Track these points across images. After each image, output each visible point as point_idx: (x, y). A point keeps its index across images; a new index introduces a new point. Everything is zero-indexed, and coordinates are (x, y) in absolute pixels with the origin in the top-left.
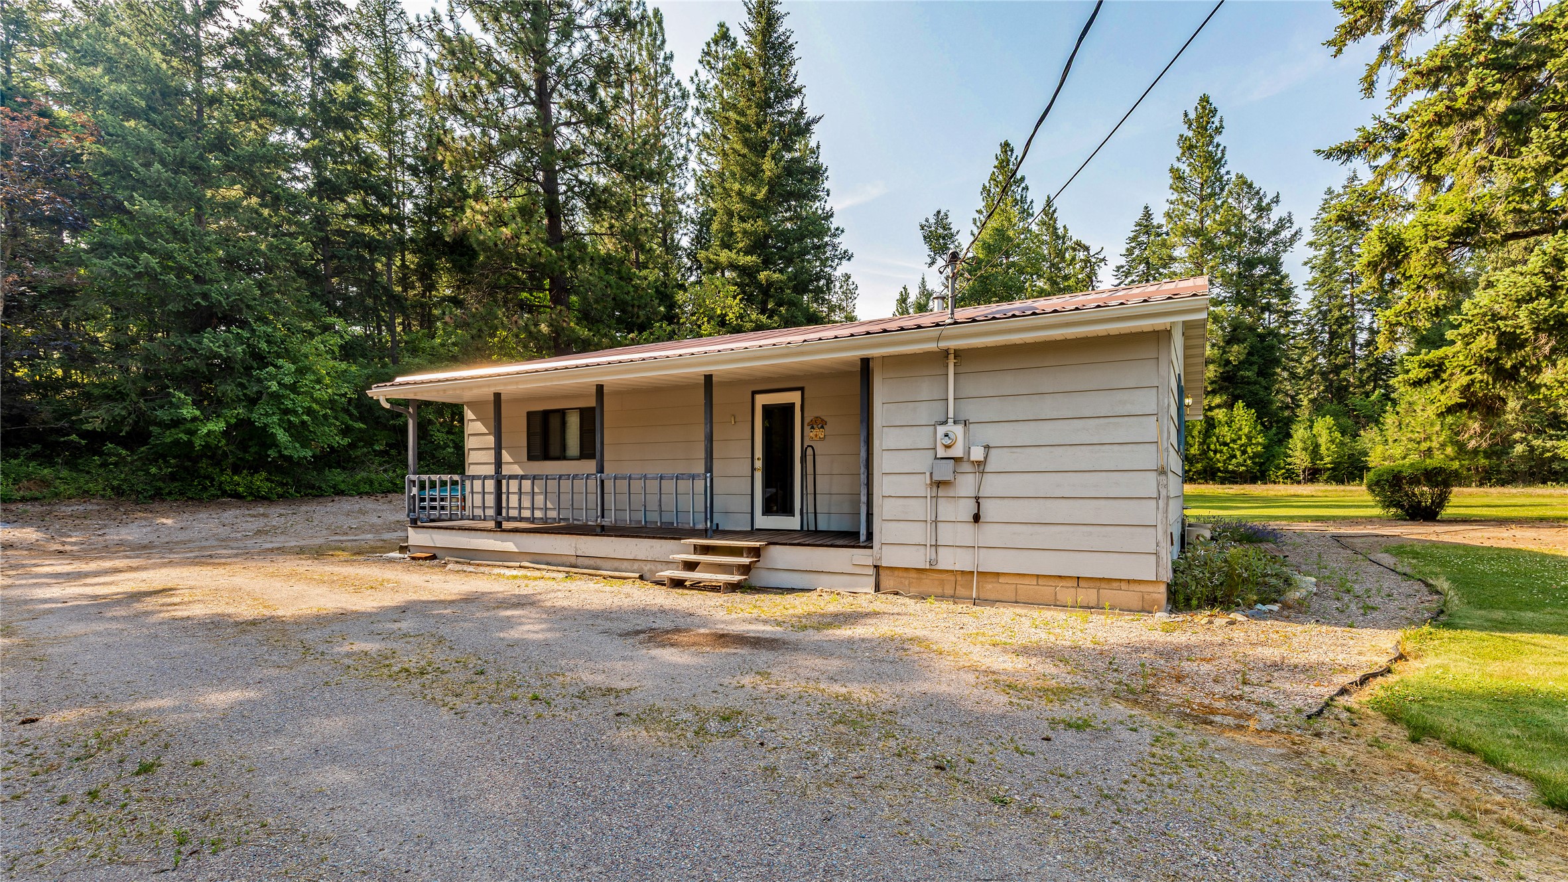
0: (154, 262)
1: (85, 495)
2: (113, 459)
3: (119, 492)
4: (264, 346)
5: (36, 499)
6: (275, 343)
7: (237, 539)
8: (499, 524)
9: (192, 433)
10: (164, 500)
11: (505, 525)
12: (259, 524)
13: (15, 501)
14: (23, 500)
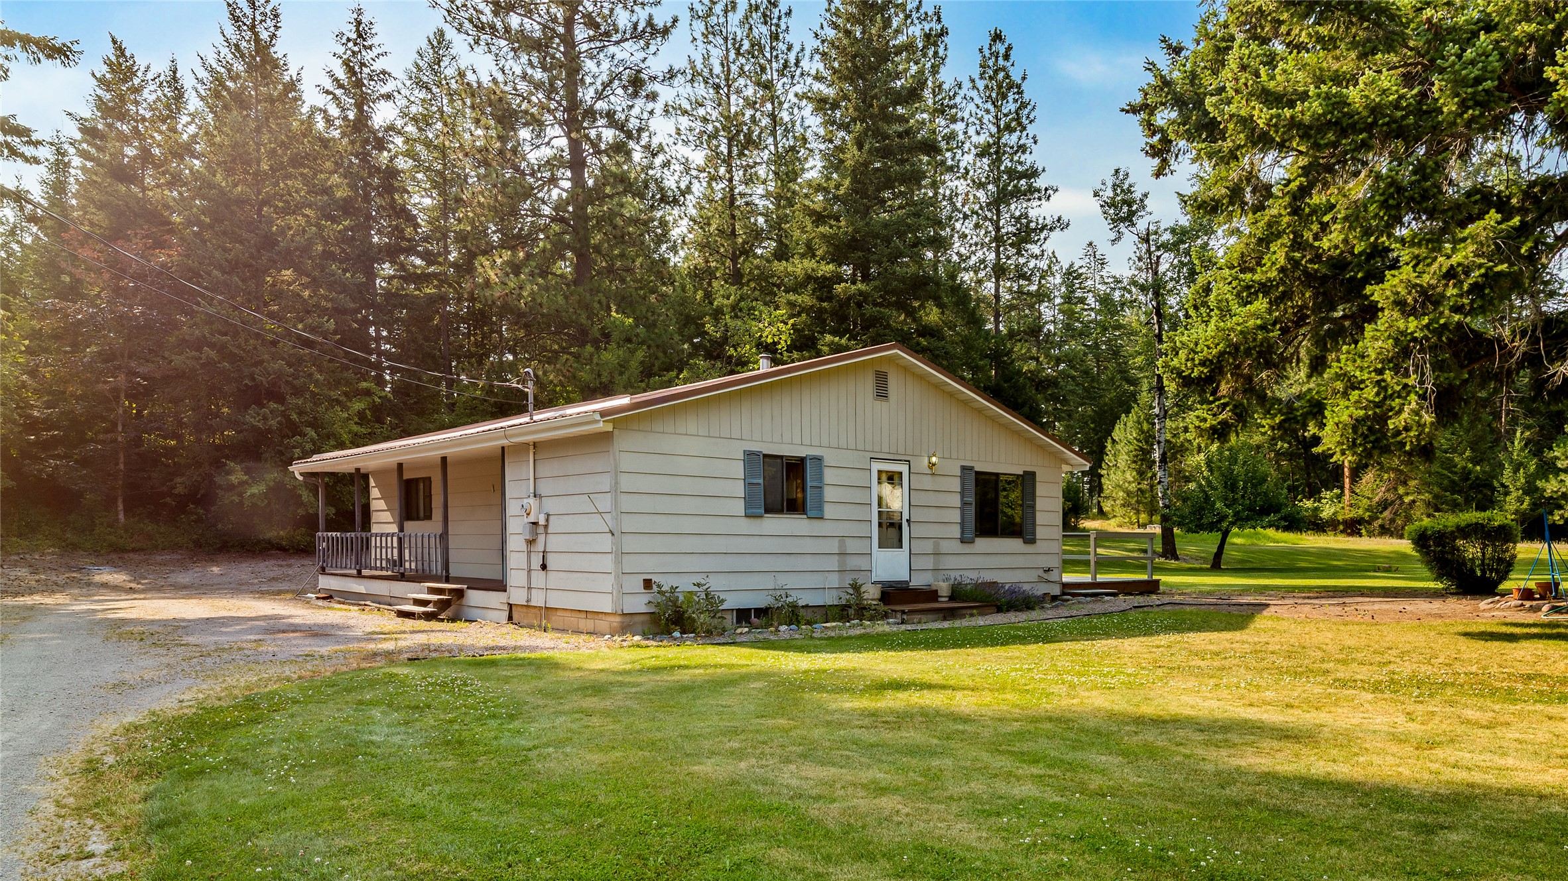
0: (213, 354)
1: (174, 548)
2: (193, 517)
3: (198, 545)
4: (294, 417)
5: (142, 550)
6: (306, 413)
7: (252, 584)
8: (359, 572)
9: (240, 495)
10: (228, 552)
11: (365, 572)
12: (277, 572)
13: (129, 551)
14: (134, 550)
